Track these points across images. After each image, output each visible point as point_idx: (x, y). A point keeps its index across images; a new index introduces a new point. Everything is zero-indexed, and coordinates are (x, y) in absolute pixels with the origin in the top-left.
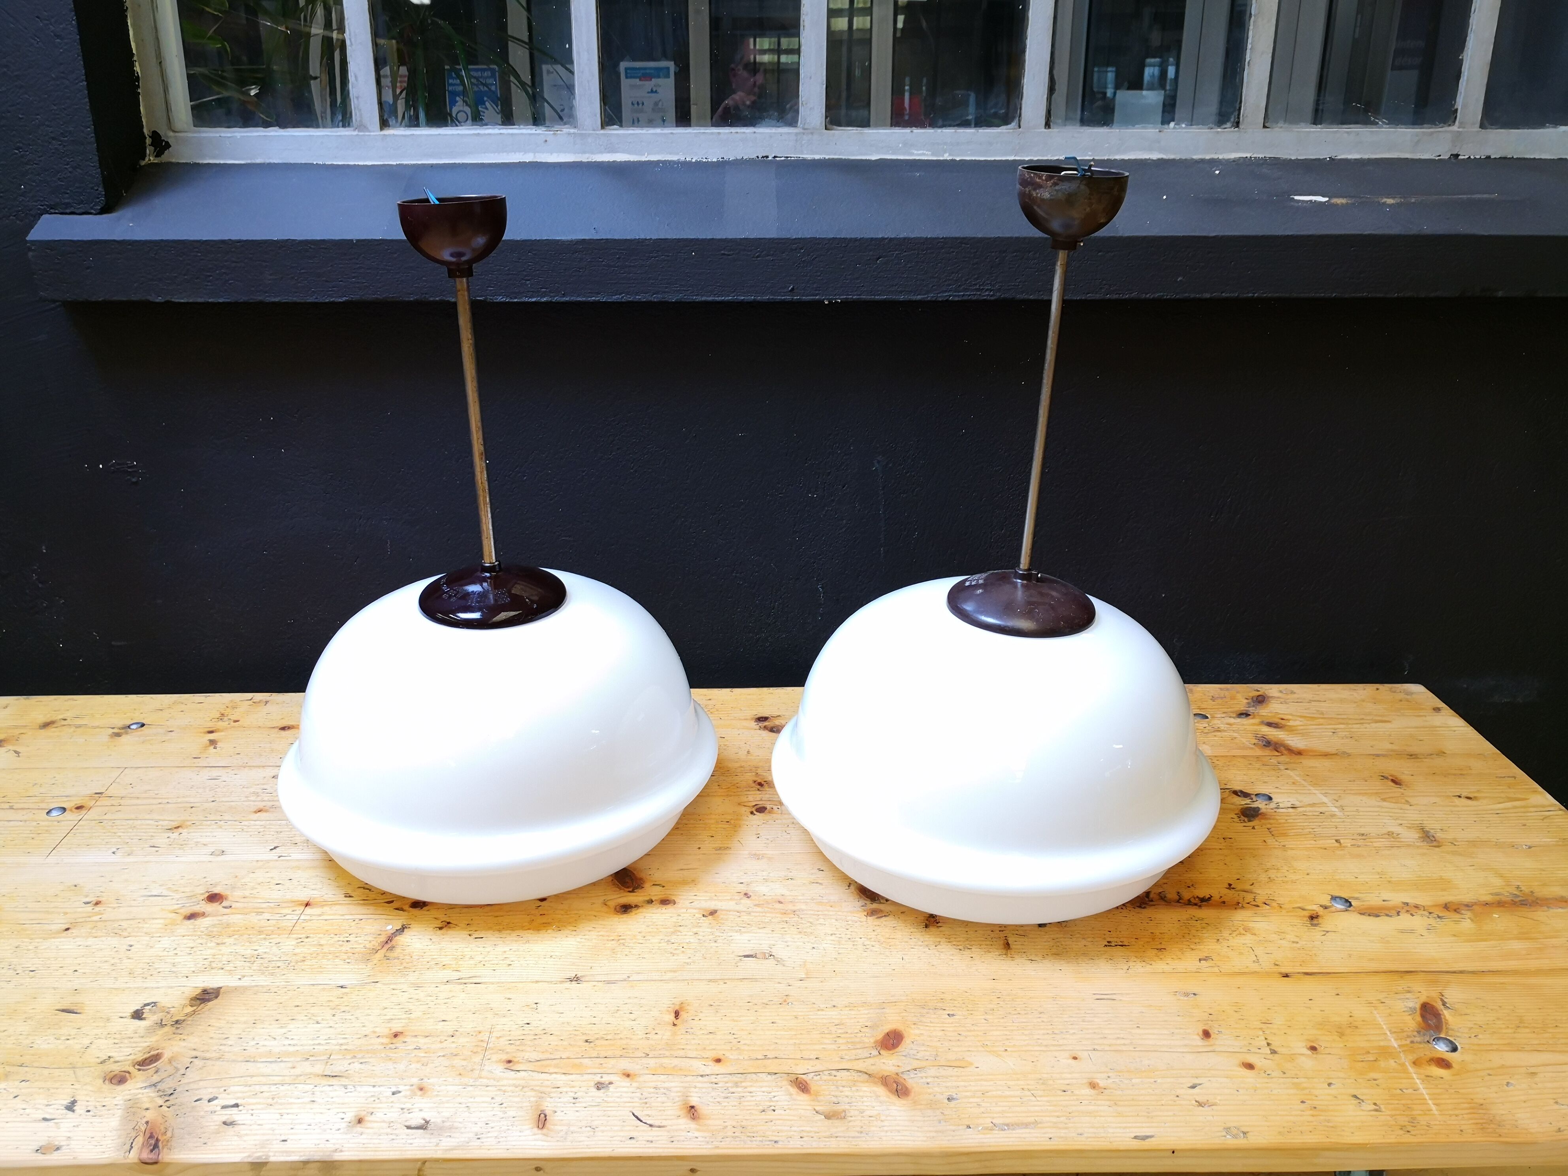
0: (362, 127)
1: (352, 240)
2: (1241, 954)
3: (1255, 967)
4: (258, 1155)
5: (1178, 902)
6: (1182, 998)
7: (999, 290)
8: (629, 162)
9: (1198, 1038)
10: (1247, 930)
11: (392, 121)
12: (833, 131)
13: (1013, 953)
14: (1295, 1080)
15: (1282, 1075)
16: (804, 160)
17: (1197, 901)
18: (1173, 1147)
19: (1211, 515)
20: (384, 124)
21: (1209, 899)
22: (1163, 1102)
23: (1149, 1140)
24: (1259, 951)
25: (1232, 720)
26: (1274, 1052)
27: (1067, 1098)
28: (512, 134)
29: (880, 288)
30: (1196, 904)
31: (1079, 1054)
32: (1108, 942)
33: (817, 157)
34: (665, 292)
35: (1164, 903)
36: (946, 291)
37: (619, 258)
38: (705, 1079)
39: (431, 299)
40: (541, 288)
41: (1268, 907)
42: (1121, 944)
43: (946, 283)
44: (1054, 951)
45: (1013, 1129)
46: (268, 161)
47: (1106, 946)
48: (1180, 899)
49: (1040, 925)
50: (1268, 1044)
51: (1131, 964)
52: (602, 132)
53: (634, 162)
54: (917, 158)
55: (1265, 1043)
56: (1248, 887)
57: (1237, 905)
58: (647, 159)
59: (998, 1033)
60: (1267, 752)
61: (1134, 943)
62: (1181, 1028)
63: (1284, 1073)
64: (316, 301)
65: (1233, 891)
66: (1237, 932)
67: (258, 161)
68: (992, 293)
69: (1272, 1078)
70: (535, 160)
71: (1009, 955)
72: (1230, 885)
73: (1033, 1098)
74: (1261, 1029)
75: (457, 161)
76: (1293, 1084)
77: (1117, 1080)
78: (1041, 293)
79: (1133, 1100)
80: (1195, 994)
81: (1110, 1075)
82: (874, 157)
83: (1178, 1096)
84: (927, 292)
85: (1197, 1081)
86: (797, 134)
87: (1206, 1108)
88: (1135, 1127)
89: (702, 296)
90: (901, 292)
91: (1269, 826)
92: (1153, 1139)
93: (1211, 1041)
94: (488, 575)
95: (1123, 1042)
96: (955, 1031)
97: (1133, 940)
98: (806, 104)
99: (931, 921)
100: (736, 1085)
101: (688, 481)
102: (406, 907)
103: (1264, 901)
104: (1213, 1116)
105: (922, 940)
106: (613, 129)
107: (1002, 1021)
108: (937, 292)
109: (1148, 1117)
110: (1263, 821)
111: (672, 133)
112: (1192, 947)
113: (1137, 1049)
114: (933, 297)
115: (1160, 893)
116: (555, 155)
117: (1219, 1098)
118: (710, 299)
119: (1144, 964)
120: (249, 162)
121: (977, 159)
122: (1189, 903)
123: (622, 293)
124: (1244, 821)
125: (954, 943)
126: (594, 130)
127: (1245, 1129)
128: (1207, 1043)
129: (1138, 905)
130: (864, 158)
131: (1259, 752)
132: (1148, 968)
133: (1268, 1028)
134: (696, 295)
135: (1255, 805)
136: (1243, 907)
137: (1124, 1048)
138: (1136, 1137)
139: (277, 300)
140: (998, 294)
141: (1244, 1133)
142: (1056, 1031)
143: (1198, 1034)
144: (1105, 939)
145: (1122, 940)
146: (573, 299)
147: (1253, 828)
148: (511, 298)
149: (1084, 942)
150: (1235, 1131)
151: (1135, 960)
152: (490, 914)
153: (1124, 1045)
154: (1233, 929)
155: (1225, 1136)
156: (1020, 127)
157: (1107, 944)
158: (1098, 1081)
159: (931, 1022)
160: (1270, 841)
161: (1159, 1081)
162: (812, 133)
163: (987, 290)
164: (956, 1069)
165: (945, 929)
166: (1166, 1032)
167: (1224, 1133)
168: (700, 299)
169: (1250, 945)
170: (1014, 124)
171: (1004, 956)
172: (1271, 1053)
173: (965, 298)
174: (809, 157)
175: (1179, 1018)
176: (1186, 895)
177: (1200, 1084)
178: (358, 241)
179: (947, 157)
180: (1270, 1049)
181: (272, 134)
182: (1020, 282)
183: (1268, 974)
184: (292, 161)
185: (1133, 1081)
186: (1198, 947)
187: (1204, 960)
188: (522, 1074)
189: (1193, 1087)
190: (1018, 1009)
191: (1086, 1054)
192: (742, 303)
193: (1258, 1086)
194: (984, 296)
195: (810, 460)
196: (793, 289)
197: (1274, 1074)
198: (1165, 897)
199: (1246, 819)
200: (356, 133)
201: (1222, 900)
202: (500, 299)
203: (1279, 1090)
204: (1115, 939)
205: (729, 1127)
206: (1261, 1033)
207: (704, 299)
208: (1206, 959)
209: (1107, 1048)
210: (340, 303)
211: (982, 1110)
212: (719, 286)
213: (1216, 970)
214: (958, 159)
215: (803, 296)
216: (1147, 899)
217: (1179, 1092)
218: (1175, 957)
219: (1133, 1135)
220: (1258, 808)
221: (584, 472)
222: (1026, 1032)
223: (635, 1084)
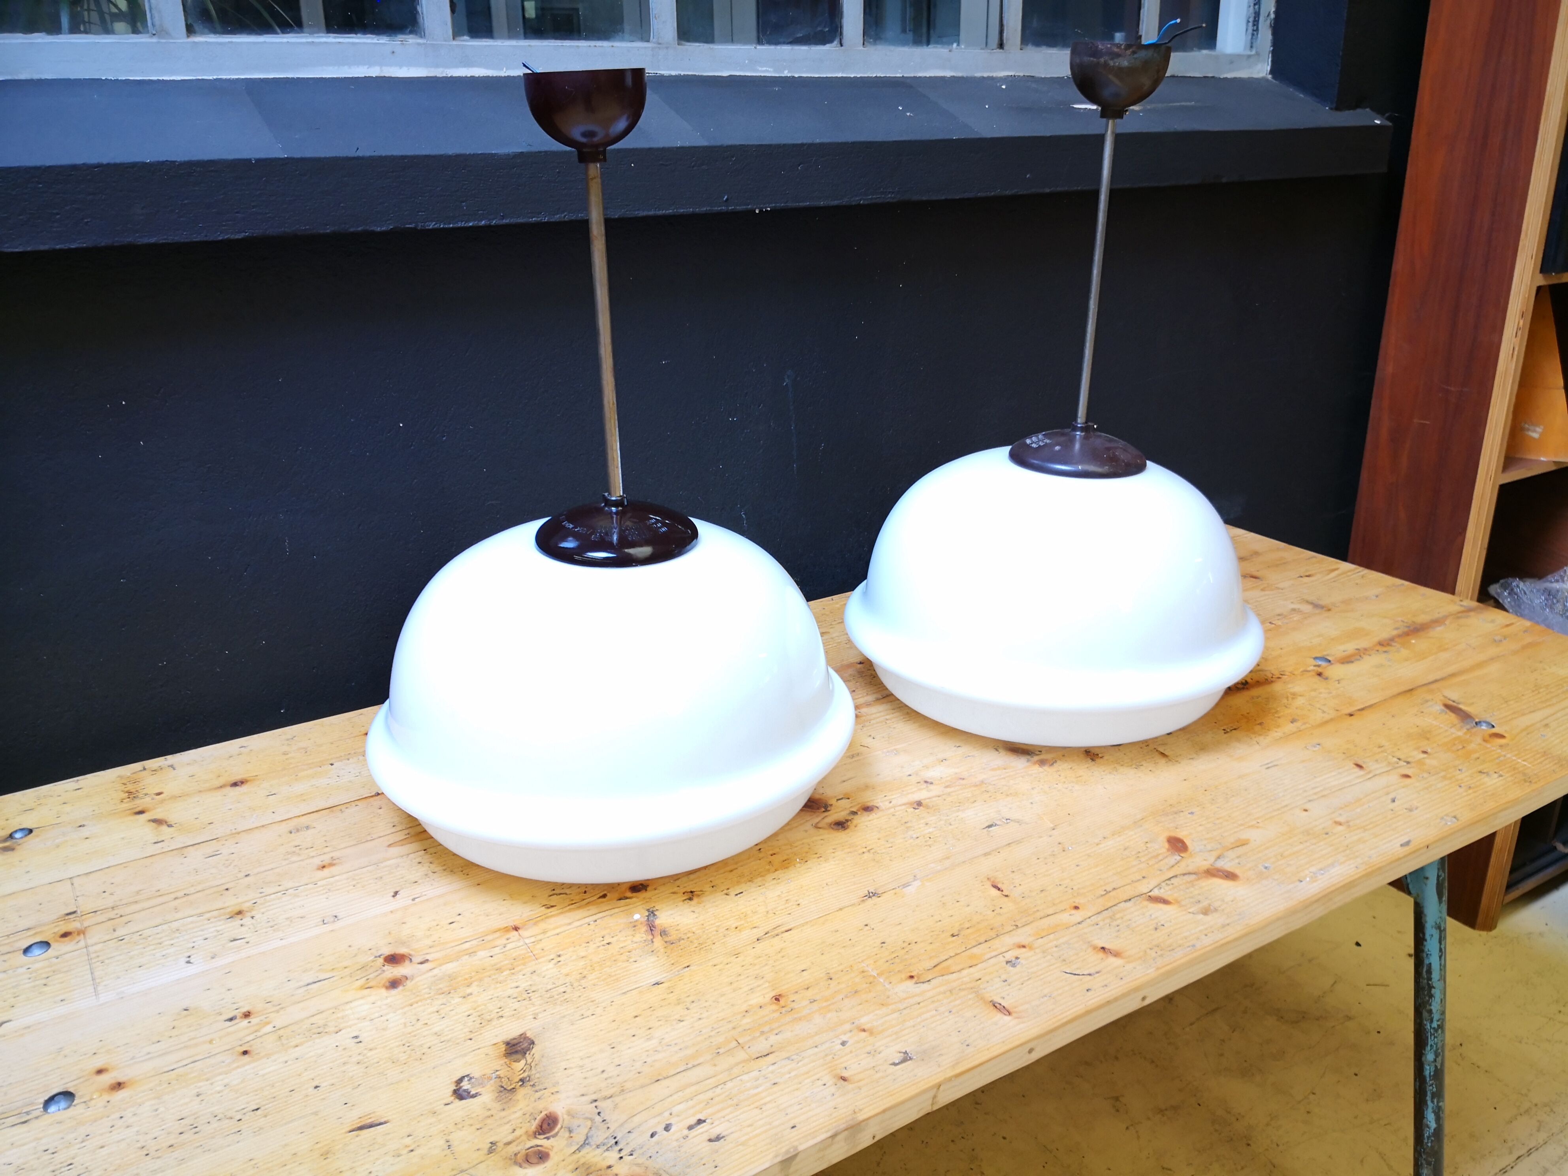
0: (161, 32)
1: (250, 160)
2: (1309, 710)
3: (1329, 715)
4: (782, 1150)
6: (1314, 749)
7: (898, 192)
8: (488, 77)
9: (1355, 771)
11: (197, 27)
12: (686, 47)
13: (1173, 758)
15: (1431, 774)
16: (662, 76)
17: (1241, 685)
18: (1427, 843)
20: (190, 30)
22: (1389, 817)
23: (1411, 843)
24: (1317, 705)
26: (1408, 763)
28: (353, 44)
29: (803, 195)
30: (1243, 688)
31: (1305, 807)
32: (1225, 730)
33: (673, 73)
36: (857, 195)
37: (559, 172)
38: (1084, 924)
39: (352, 230)
40: (478, 211)
42: (1232, 728)
43: (857, 188)
44: (1198, 748)
46: (36, 77)
47: (1226, 733)
49: (1168, 734)
50: (1400, 759)
51: (1255, 739)
52: (455, 43)
53: (492, 77)
54: (762, 75)
55: (1396, 759)
57: (1267, 681)
58: (506, 75)
61: (1240, 725)
62: (1341, 768)
64: (205, 239)
67: (23, 76)
68: (893, 196)
69: (1429, 778)
70: (382, 75)
71: (1173, 761)
75: (290, 76)
76: (1442, 777)
77: (1347, 815)
79: (1371, 823)
80: (1318, 745)
81: (1338, 812)
82: (725, 74)
83: (1392, 810)
84: (842, 197)
85: (1391, 796)
86: (653, 49)
87: (1417, 811)
88: (1396, 839)
89: (643, 211)
90: (821, 198)
92: (1413, 841)
93: (1368, 769)
94: (614, 509)
95: (1319, 789)
96: (1208, 823)
97: (1236, 723)
98: (659, 17)
99: (1091, 754)
100: (1112, 918)
102: (629, 894)
104: (1425, 814)
105: (1101, 770)
106: (464, 41)
107: (1229, 804)
108: (850, 196)
109: (1392, 830)
111: (529, 45)
112: (1276, 716)
113: (1333, 791)
116: (405, 69)
118: (652, 213)
119: (1262, 736)
120: (9, 78)
121: (812, 76)
123: (563, 212)
125: (1127, 765)
126: (445, 41)
128: (1367, 771)
130: (716, 74)
132: (1269, 739)
134: (638, 210)
136: (1272, 681)
137: (1325, 793)
139: (153, 240)
143: (1353, 768)
146: (514, 221)
148: (445, 224)
149: (1209, 735)
151: (1254, 735)
152: (722, 871)
153: (1322, 790)
156: (842, 45)
158: (1336, 819)
159: (1185, 823)
161: (1370, 805)
162: (667, 48)
164: (1244, 847)
165: (1107, 756)
166: (1335, 773)
167: (1444, 822)
169: (1307, 703)
170: (836, 42)
171: (1170, 762)
173: (874, 201)
174: (666, 73)
175: (1331, 761)
177: (1395, 798)
178: (258, 161)
179: (786, 73)
180: (1404, 762)
181: (39, 41)
183: (1340, 718)
184: (72, 77)
185: (1356, 810)
188: (933, 982)
191: (1308, 805)
192: (681, 217)
193: (1427, 785)
196: (727, 199)
197: (1426, 775)
200: (154, 40)
201: (1254, 680)
202: (432, 225)
205: (1148, 951)
206: (1386, 755)
207: (645, 213)
208: (1294, 721)
210: (238, 240)
211: (1294, 866)
212: (659, 199)
213: (1309, 725)
214: (796, 76)
215: (737, 205)
221: (508, 423)
222: (1254, 806)
223: (1037, 951)
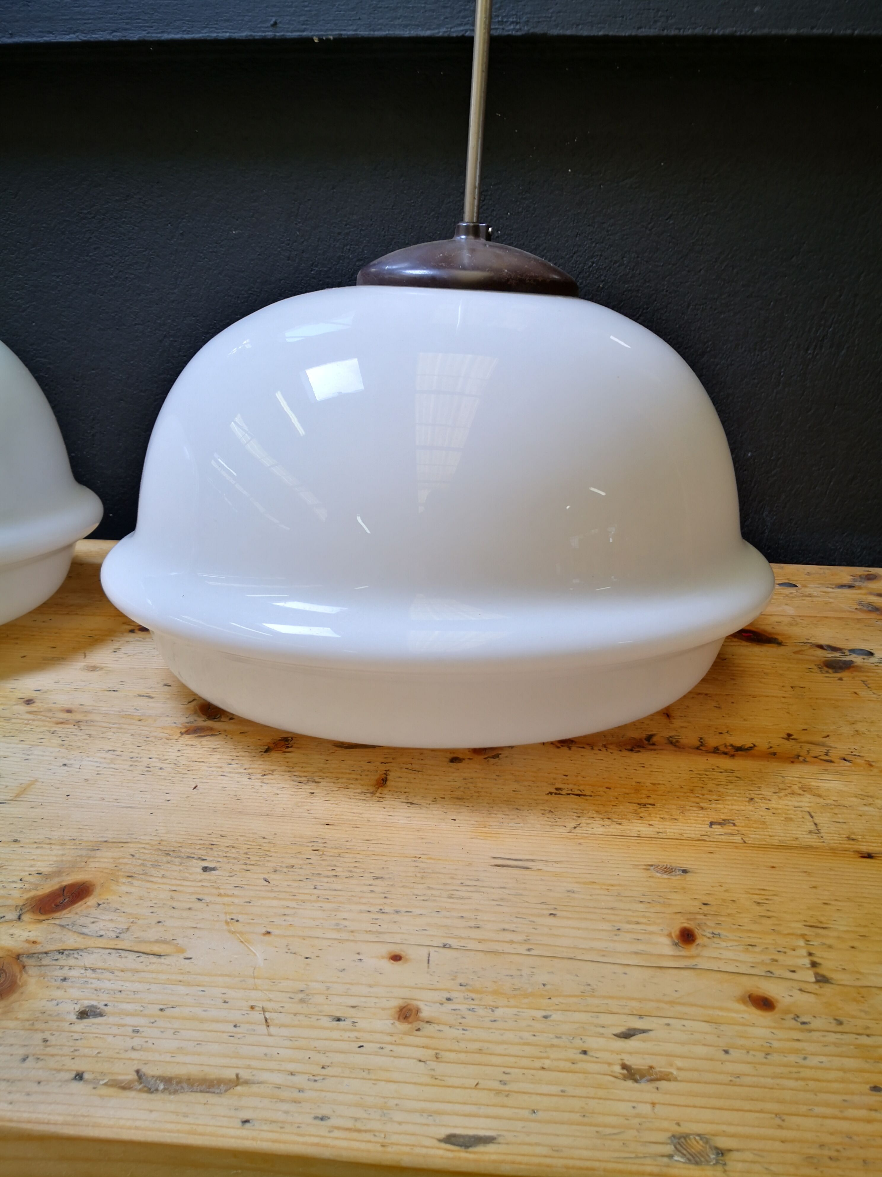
2: (789, 820)
3: (812, 840)
5: (698, 748)
6: (659, 875)
7: (527, 22)
9: (666, 941)
10: (805, 789)
13: (385, 792)
14: (864, 1040)
15: (834, 1027)
17: (729, 749)
19: (807, 350)
21: (750, 748)
22: (547, 1063)
23: (481, 1148)
24: (823, 819)
25: (830, 590)
26: (822, 980)
27: (336, 1034)
29: (381, 21)
30: (725, 753)
31: (410, 952)
32: (557, 789)
34: (125, 29)
35: (672, 747)
36: (461, 25)
41: (848, 764)
42: (579, 792)
43: (462, 14)
44: (458, 793)
45: (175, 1092)
47: (551, 793)
48: (702, 744)
50: (814, 964)
51: (583, 820)
55: (807, 961)
56: (818, 739)
57: (795, 759)
59: (275, 903)
60: (873, 616)
61: (602, 793)
62: (638, 923)
63: (840, 1023)
65: (792, 742)
66: (789, 791)
68: (518, 27)
69: (810, 1031)
71: (378, 795)
72: (789, 735)
73: (263, 1029)
74: (803, 936)
76: (858, 1046)
77: (463, 1007)
78: (580, 27)
79: (480, 1051)
80: (685, 871)
81: (453, 995)
83: (585, 1052)
84: (439, 26)
85: (638, 1024)
87: (644, 1086)
88: (457, 1114)
89: (169, 33)
90: (406, 26)
91: (864, 679)
92: (491, 1148)
93: (693, 950)
95: (509, 936)
96: (193, 893)
97: (600, 789)
99: (279, 745)
101: (176, 291)
103: (844, 756)
104: (653, 1104)
105: (247, 766)
107: (296, 884)
108: (449, 26)
109: (498, 1092)
110: (856, 673)
112: (702, 805)
113: (532, 953)
114: (445, 32)
115: (671, 737)
117: (679, 1063)
119: (607, 822)
122: (716, 751)
124: (827, 672)
125: (295, 774)
127: (722, 1143)
128: (683, 953)
129: (629, 747)
131: (861, 615)
132: (614, 829)
133: (817, 935)
134: (162, 32)
135: (847, 658)
136: (805, 761)
137: (507, 948)
138: (450, 1139)
140: (526, 28)
141: (721, 1152)
142: (387, 909)
143: (670, 935)
144: (552, 784)
145: (581, 788)
147: (841, 679)
149: (515, 786)
150: (697, 1145)
151: (595, 815)
153: (512, 942)
154: (782, 786)
155: (670, 1156)
157: (555, 791)
158: (421, 1005)
159: (163, 876)
160: (864, 693)
161: (556, 1016)
163: (513, 22)
164: (143, 958)
165: (294, 756)
166: (606, 926)
167: (669, 1149)
168: (166, 36)
169: (808, 809)
171: (368, 795)
172: (817, 981)
175: (641, 905)
176: (713, 741)
177: (644, 1031)
180: (816, 974)
182: (552, 13)
183: (834, 851)
185: (499, 1012)
186: (714, 806)
187: (720, 824)
189: (628, 1035)
190: (338, 869)
191: (424, 951)
193: (776, 1044)
194: (509, 31)
195: (316, 266)
196: (275, 23)
197: (816, 1023)
198: (677, 741)
199: (830, 671)
201: (771, 750)
203: (823, 1059)
204: (571, 786)
206: (802, 943)
208: (723, 823)
209: (472, 945)
211: (137, 1042)
212: (188, 21)
213: (738, 839)
215: (288, 31)
216: (646, 742)
217: (592, 1043)
218: (666, 817)
219: (444, 1132)
220: (852, 661)
222: (327, 906)
